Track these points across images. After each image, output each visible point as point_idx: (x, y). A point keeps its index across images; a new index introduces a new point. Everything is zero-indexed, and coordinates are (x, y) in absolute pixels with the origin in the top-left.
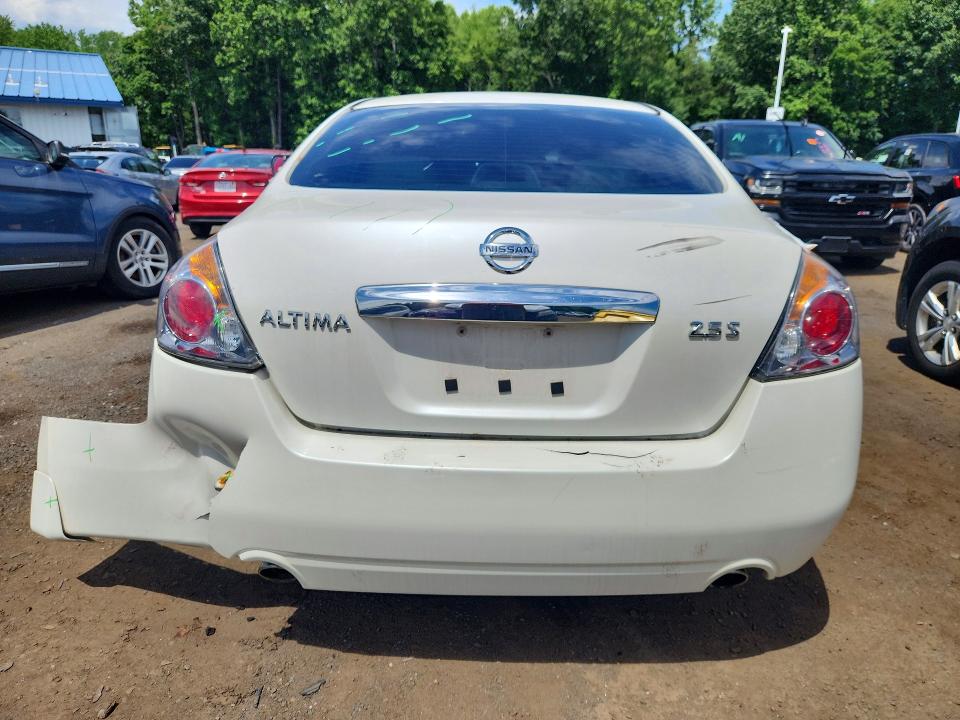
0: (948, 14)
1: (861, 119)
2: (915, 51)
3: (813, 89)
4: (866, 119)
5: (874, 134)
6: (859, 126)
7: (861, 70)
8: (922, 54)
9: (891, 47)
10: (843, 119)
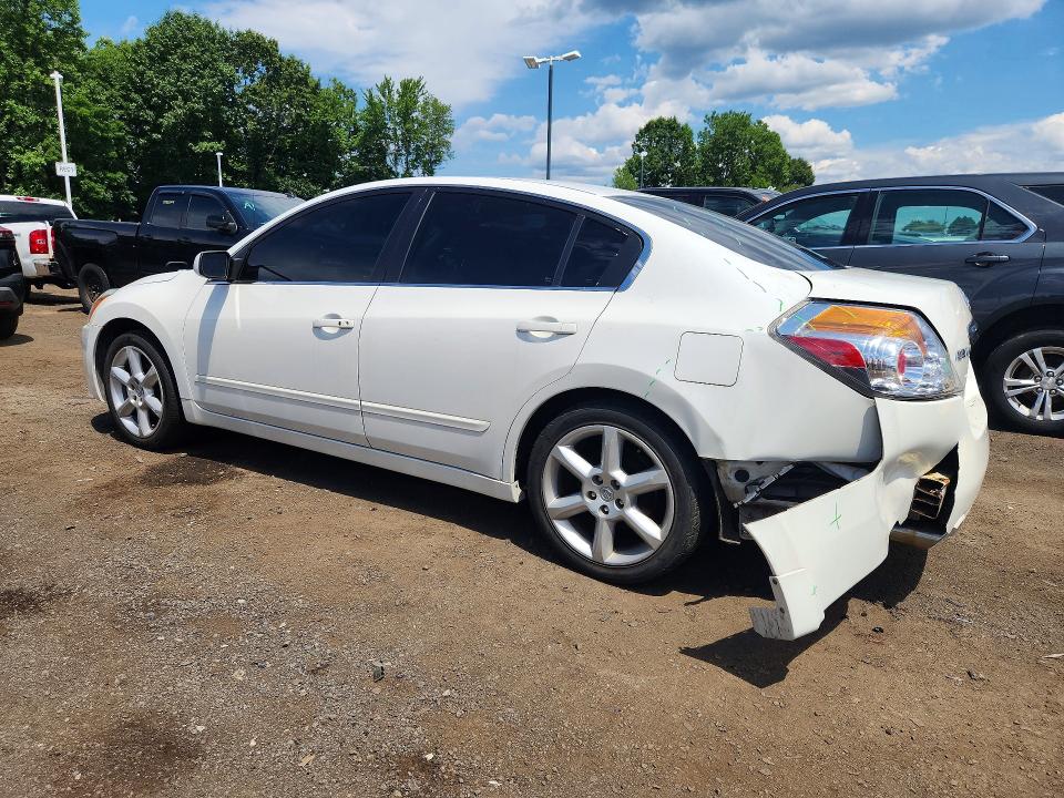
0: (170, 83)
1: (111, 180)
2: (149, 115)
3: (46, 141)
4: (115, 180)
5: (127, 196)
6: (109, 187)
7: (97, 127)
8: (157, 119)
9: (121, 107)
10: (90, 178)
